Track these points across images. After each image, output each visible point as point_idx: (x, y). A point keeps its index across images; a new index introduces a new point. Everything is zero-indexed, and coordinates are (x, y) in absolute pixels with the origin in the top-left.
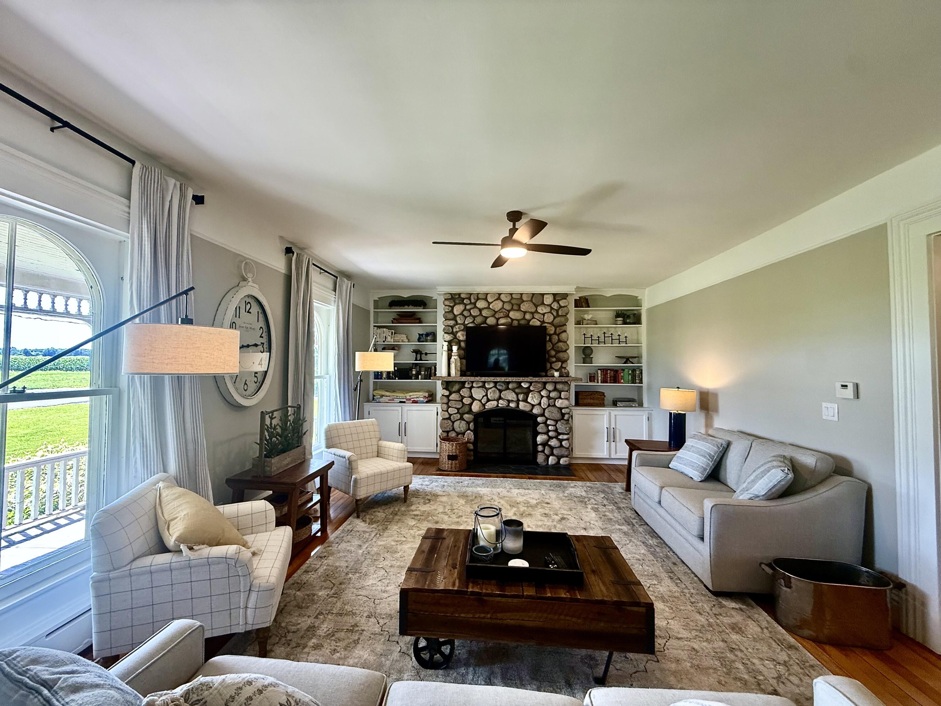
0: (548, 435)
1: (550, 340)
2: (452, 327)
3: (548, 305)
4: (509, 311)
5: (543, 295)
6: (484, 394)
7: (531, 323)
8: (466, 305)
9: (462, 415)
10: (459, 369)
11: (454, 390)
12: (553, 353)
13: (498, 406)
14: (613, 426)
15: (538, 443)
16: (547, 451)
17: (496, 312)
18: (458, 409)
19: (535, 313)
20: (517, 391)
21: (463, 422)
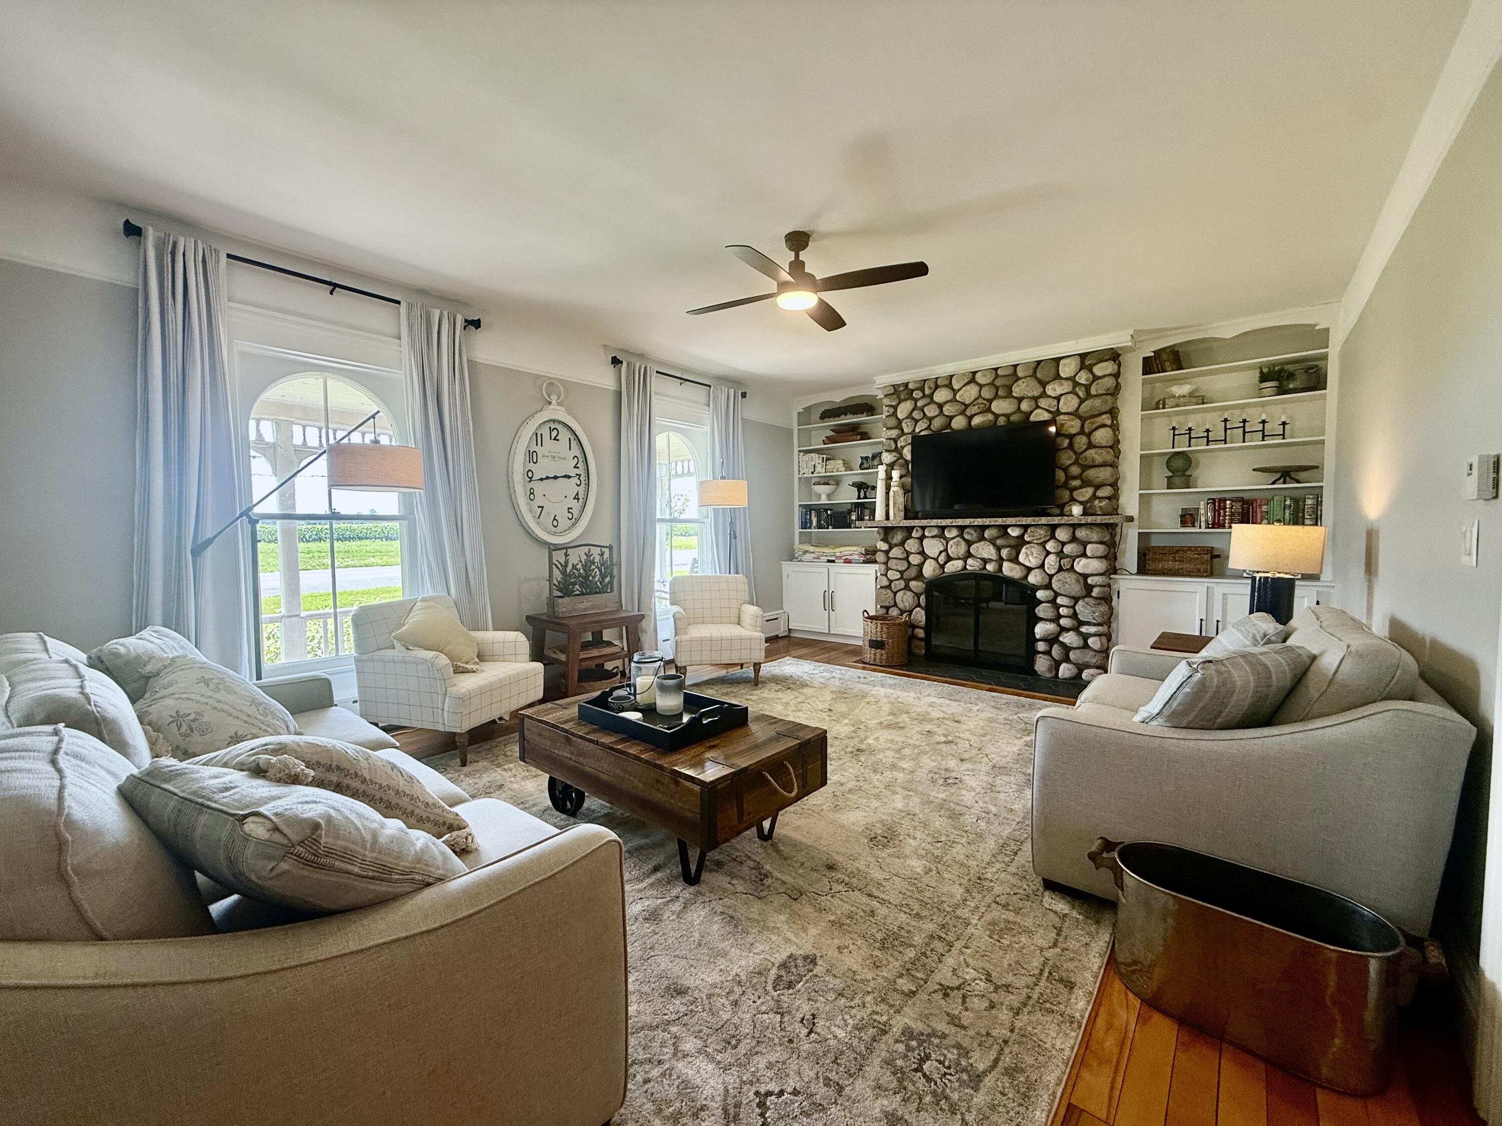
0: (1059, 625)
1: (1071, 446)
2: (895, 441)
3: (1067, 379)
4: (990, 401)
5: (1057, 361)
6: (942, 548)
7: (1033, 418)
8: (916, 400)
9: (907, 581)
10: (902, 507)
11: (895, 541)
12: (1075, 470)
13: (965, 568)
14: (1217, 615)
15: (1038, 637)
16: (1056, 651)
17: (967, 406)
18: (902, 572)
19: (1040, 397)
20: (999, 542)
21: (908, 593)
